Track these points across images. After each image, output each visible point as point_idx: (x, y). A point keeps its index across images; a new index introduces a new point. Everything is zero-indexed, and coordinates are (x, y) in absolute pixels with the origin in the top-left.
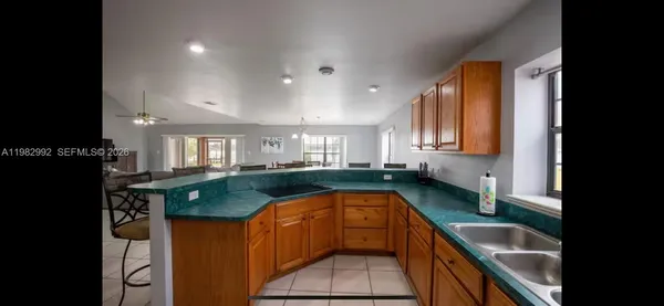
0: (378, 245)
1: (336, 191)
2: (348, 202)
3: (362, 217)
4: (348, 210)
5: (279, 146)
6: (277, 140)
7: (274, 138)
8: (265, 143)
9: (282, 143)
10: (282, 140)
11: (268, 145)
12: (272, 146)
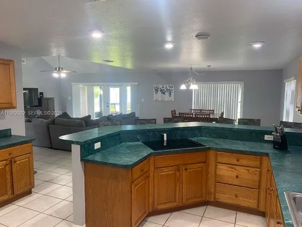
0: (251, 203)
1: (209, 149)
2: (220, 159)
3: (235, 174)
4: (219, 166)
5: (170, 94)
6: (168, 88)
7: (165, 86)
8: (157, 91)
9: (173, 91)
10: (173, 88)
11: (159, 92)
12: (164, 93)
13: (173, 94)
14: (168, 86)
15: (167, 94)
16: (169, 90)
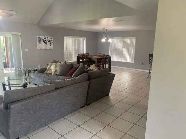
5: (51, 44)
6: (49, 39)
7: (46, 37)
8: (40, 41)
9: (53, 41)
10: (52, 40)
11: (42, 42)
12: (46, 43)
13: (52, 44)
14: (49, 37)
15: (48, 43)
16: (50, 40)
